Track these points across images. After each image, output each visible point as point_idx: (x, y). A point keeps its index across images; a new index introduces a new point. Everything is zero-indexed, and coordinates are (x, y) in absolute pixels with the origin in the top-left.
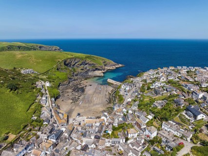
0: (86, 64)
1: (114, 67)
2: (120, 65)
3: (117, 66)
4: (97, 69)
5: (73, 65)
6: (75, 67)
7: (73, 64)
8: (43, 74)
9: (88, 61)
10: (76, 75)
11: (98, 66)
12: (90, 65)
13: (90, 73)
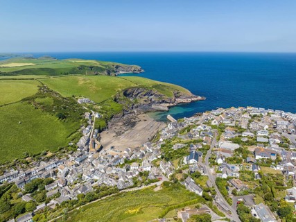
0: (152, 95)
1: (189, 100)
2: (200, 98)
3: (193, 99)
4: (163, 102)
5: (136, 96)
6: (137, 98)
7: (135, 94)
8: (99, 104)
9: (155, 91)
10: (137, 107)
11: (166, 98)
12: (156, 95)
13: (153, 106)
